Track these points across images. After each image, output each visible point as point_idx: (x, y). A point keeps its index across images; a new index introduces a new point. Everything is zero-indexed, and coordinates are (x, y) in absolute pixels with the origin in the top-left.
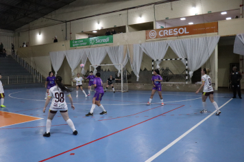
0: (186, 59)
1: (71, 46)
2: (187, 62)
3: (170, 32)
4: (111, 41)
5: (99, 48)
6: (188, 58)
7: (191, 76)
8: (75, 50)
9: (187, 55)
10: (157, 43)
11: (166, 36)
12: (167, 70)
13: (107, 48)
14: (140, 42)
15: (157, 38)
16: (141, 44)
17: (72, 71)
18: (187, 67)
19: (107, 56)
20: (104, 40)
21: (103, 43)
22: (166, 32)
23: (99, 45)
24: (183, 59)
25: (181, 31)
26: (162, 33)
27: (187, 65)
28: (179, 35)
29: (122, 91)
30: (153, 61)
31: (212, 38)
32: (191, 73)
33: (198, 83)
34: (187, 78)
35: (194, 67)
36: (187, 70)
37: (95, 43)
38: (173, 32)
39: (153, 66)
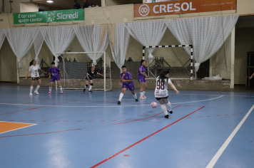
0: (191, 46)
1: (16, 21)
2: (192, 50)
3: (169, 8)
4: (82, 17)
5: (63, 27)
6: (194, 45)
7: (197, 69)
8: (23, 29)
9: (191, 41)
10: (150, 23)
11: (163, 13)
12: (162, 60)
13: (76, 28)
14: (125, 20)
15: (149, 15)
16: (126, 24)
17: (18, 60)
18: (192, 57)
19: (75, 40)
20: (71, 16)
21: (68, 20)
22: (162, 8)
23: (62, 23)
24: (187, 46)
25: (185, 7)
26: (157, 9)
27: (192, 53)
28: (182, 12)
29: (105, 90)
30: (144, 48)
31: (228, 18)
32: (197, 65)
33: (206, 78)
34: (192, 71)
35: (202, 57)
36: (192, 61)
37: (56, 20)
38: (174, 8)
39: (144, 55)
